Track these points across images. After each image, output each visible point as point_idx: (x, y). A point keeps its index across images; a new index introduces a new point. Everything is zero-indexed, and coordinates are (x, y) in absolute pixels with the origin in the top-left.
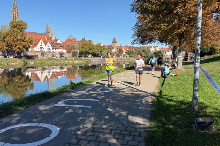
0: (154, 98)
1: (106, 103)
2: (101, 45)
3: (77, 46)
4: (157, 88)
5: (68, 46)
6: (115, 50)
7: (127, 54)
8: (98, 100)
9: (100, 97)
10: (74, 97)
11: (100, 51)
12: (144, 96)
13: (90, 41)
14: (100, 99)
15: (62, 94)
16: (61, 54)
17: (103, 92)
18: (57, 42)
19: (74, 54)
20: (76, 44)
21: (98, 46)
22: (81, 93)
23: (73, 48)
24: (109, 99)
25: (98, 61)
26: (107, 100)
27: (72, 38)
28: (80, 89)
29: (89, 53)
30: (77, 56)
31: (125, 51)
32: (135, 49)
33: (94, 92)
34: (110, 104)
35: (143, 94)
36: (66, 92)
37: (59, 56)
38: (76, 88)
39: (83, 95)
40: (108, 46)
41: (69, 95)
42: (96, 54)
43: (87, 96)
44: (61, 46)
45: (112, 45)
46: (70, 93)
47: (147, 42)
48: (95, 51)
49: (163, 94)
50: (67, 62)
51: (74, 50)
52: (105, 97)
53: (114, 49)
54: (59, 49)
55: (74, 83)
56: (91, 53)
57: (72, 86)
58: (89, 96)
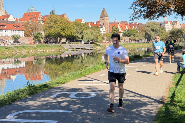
0: (160, 106)
1: (82, 116)
2: (82, 22)
3: (41, 24)
4: (169, 90)
5: (26, 26)
6: (105, 30)
7: (126, 35)
8: (71, 112)
9: (74, 106)
10: (32, 108)
11: (80, 31)
12: (145, 104)
13: (63, 16)
14: (73, 109)
15: (13, 103)
16: (16, 39)
17: (79, 99)
18: (9, 19)
19: (37, 39)
20: (40, 22)
21: (77, 23)
22: (44, 101)
23: (35, 28)
24: (88, 109)
25: (77, 49)
26: (85, 111)
27: (32, 12)
28: (43, 94)
29: (61, 36)
30: (42, 40)
31: (122, 31)
32: (139, 28)
33: (64, 99)
34: (89, 117)
35: (144, 101)
36: (20, 99)
37: (12, 42)
38: (36, 93)
39: (47, 103)
40: (93, 23)
41: (24, 104)
42: (73, 37)
43: (52, 106)
44: (15, 26)
45: (99, 22)
46: (27, 102)
47: (157, 14)
48: (71, 33)
49: (176, 99)
50: (25, 52)
51: (37, 32)
52: (82, 106)
53: (104, 27)
54: (11, 30)
55: (34, 86)
56: (64, 36)
57: (30, 90)
58: (56, 105)
